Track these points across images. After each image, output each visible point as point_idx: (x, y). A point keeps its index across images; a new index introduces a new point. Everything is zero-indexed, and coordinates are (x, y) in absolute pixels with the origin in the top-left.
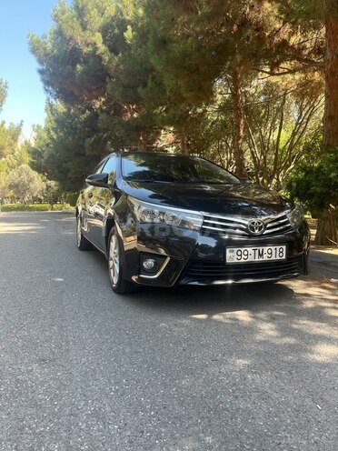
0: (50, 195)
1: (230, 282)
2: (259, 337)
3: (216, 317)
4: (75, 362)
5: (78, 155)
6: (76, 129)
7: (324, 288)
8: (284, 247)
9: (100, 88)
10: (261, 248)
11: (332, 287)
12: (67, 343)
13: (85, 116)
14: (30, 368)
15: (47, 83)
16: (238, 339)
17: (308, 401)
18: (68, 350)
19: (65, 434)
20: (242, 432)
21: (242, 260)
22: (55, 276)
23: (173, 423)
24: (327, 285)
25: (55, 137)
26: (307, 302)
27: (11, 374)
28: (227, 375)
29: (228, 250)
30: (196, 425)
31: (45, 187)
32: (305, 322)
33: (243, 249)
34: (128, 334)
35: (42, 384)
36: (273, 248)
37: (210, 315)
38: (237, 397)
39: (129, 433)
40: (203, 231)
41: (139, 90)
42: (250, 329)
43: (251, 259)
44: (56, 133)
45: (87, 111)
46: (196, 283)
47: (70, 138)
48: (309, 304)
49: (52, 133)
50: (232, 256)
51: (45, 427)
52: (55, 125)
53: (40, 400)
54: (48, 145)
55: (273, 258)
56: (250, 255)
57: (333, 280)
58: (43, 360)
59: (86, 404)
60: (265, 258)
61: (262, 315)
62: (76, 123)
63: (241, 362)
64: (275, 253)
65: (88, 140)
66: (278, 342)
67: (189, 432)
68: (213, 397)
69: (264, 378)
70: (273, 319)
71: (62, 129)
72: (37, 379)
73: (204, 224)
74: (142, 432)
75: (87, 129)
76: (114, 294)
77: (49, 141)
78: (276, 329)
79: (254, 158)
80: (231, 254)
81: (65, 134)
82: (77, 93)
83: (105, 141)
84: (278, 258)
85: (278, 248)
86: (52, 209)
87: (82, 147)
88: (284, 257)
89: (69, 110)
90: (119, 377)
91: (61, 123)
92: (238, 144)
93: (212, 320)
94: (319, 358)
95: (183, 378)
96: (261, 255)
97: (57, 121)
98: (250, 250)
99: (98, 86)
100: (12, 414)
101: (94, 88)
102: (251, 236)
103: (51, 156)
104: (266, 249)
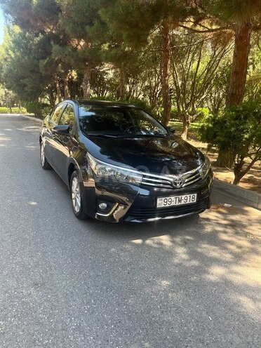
0: (8, 100)
1: (157, 219)
2: (176, 261)
3: (148, 242)
4: (58, 285)
5: (32, 71)
6: (30, 50)
7: (219, 212)
8: (196, 195)
9: (52, 20)
10: (180, 197)
11: (224, 211)
12: (50, 267)
13: (38, 39)
14: (29, 292)
15: (6, 12)
16: (163, 262)
17: (204, 314)
18: (52, 275)
19: (61, 345)
20: (166, 339)
21: (168, 205)
22: (30, 200)
23: (126, 333)
24: (221, 210)
25: (13, 56)
26: (207, 227)
27: (18, 297)
28: (156, 294)
29: (158, 199)
30: (139, 334)
31: (4, 93)
32: (205, 246)
33: (168, 198)
34: (90, 259)
35: (40, 304)
36: (188, 196)
37: (144, 240)
38: (162, 312)
39: (100, 342)
40: (142, 186)
41: (87, 28)
42: (170, 253)
43: (173, 204)
44: (14, 52)
45: (40, 35)
46: (135, 221)
47: (26, 58)
48: (208, 229)
49: (10, 52)
50: (161, 203)
51: (48, 340)
52: (12, 45)
53: (41, 319)
54: (6, 60)
55: (188, 202)
56: (173, 201)
57: (226, 205)
58: (36, 284)
59: (71, 321)
60: (183, 203)
61: (178, 239)
62: (31, 45)
63: (165, 283)
64: (189, 199)
65: (41, 61)
66: (188, 264)
67: (135, 339)
68: (148, 313)
69: (179, 295)
70: (185, 243)
71: (19, 50)
72: (36, 301)
73: (143, 181)
74: (108, 341)
75: (40, 50)
76: (76, 219)
77: (7, 56)
78: (187, 253)
79: (175, 83)
80: (160, 202)
81: (22, 53)
82: (32, 22)
83: (57, 63)
84: (191, 202)
85: (192, 195)
86: (11, 112)
87: (37, 66)
88: (195, 201)
89: (25, 33)
90: (89, 297)
91: (17, 43)
92: (165, 80)
93: (145, 244)
94: (212, 278)
95: (130, 298)
96: (180, 201)
97: (14, 42)
98: (173, 198)
99: (51, 18)
100: (25, 330)
101: (47, 19)
102: (174, 188)
103: (10, 71)
104: (183, 197)
